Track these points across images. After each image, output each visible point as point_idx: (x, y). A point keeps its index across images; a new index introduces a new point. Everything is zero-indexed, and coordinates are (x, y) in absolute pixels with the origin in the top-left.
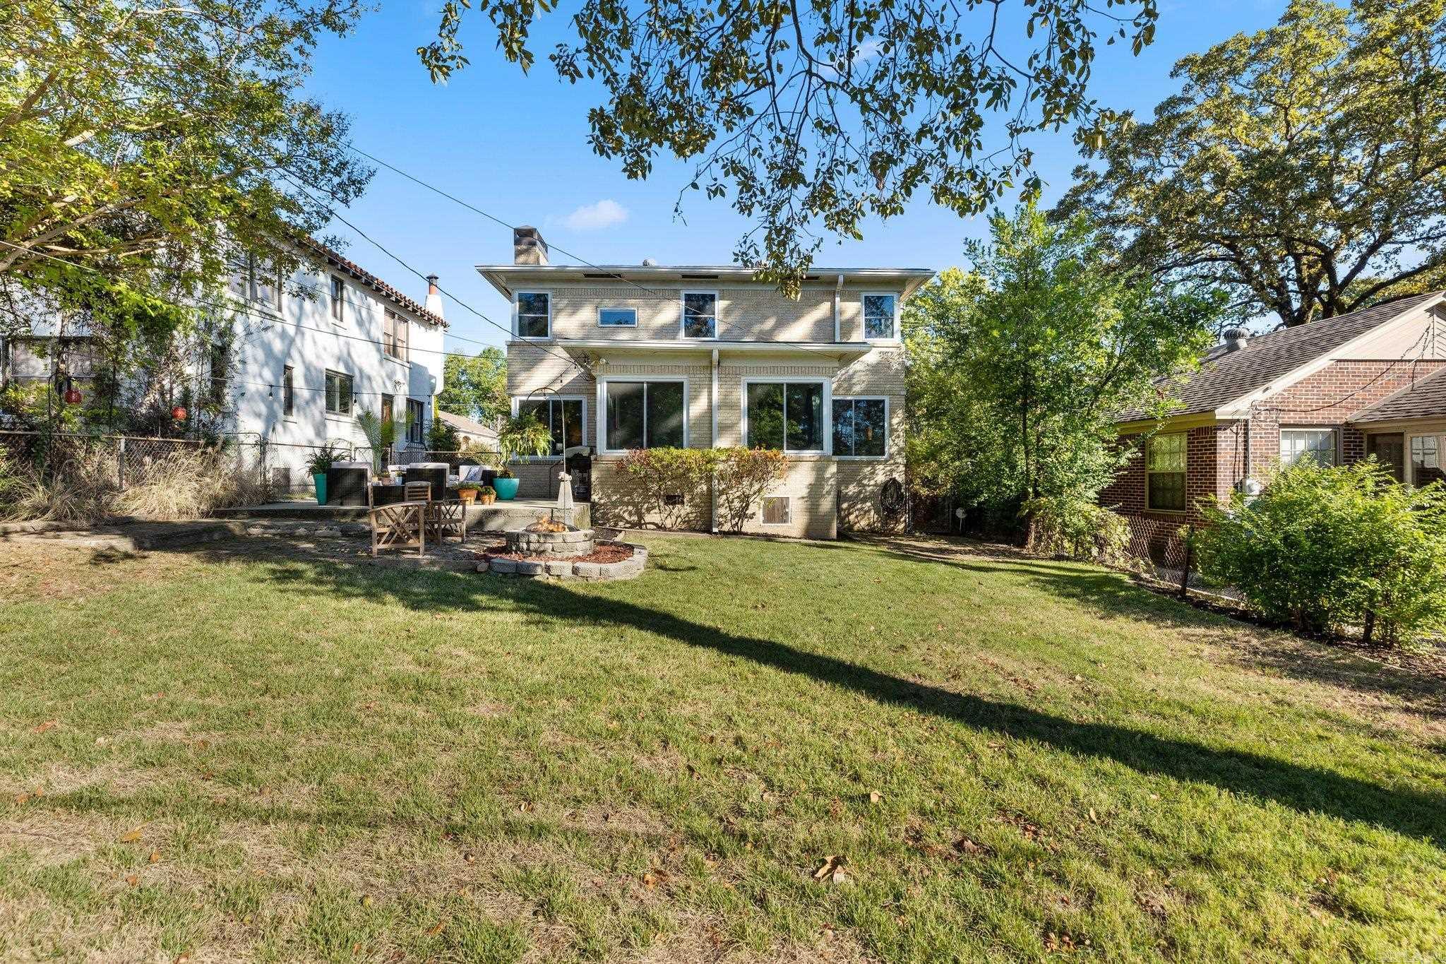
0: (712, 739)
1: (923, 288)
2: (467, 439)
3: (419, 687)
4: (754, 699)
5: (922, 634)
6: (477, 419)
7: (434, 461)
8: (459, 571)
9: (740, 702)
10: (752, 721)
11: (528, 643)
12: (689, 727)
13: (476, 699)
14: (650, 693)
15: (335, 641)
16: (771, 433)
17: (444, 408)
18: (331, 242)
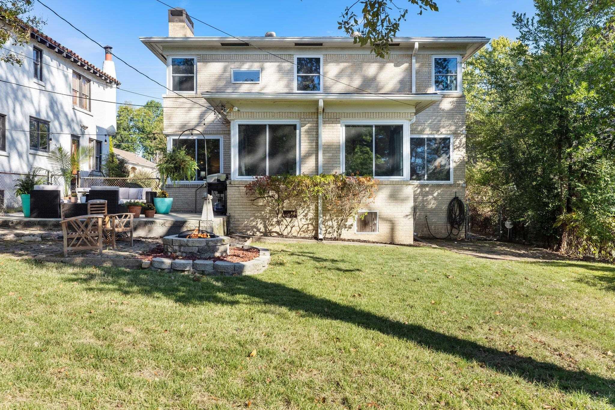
0: (324, 400)
1: (478, 53)
2: (134, 169)
3: (99, 356)
4: (355, 368)
5: (484, 318)
6: (141, 154)
7: (110, 185)
8: (128, 267)
9: (345, 371)
10: (355, 385)
11: (181, 323)
12: (306, 389)
13: (141, 366)
14: (275, 363)
15: (35, 320)
16: (362, 164)
17: (118, 146)
18: (32, 21)
